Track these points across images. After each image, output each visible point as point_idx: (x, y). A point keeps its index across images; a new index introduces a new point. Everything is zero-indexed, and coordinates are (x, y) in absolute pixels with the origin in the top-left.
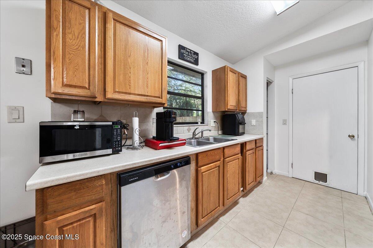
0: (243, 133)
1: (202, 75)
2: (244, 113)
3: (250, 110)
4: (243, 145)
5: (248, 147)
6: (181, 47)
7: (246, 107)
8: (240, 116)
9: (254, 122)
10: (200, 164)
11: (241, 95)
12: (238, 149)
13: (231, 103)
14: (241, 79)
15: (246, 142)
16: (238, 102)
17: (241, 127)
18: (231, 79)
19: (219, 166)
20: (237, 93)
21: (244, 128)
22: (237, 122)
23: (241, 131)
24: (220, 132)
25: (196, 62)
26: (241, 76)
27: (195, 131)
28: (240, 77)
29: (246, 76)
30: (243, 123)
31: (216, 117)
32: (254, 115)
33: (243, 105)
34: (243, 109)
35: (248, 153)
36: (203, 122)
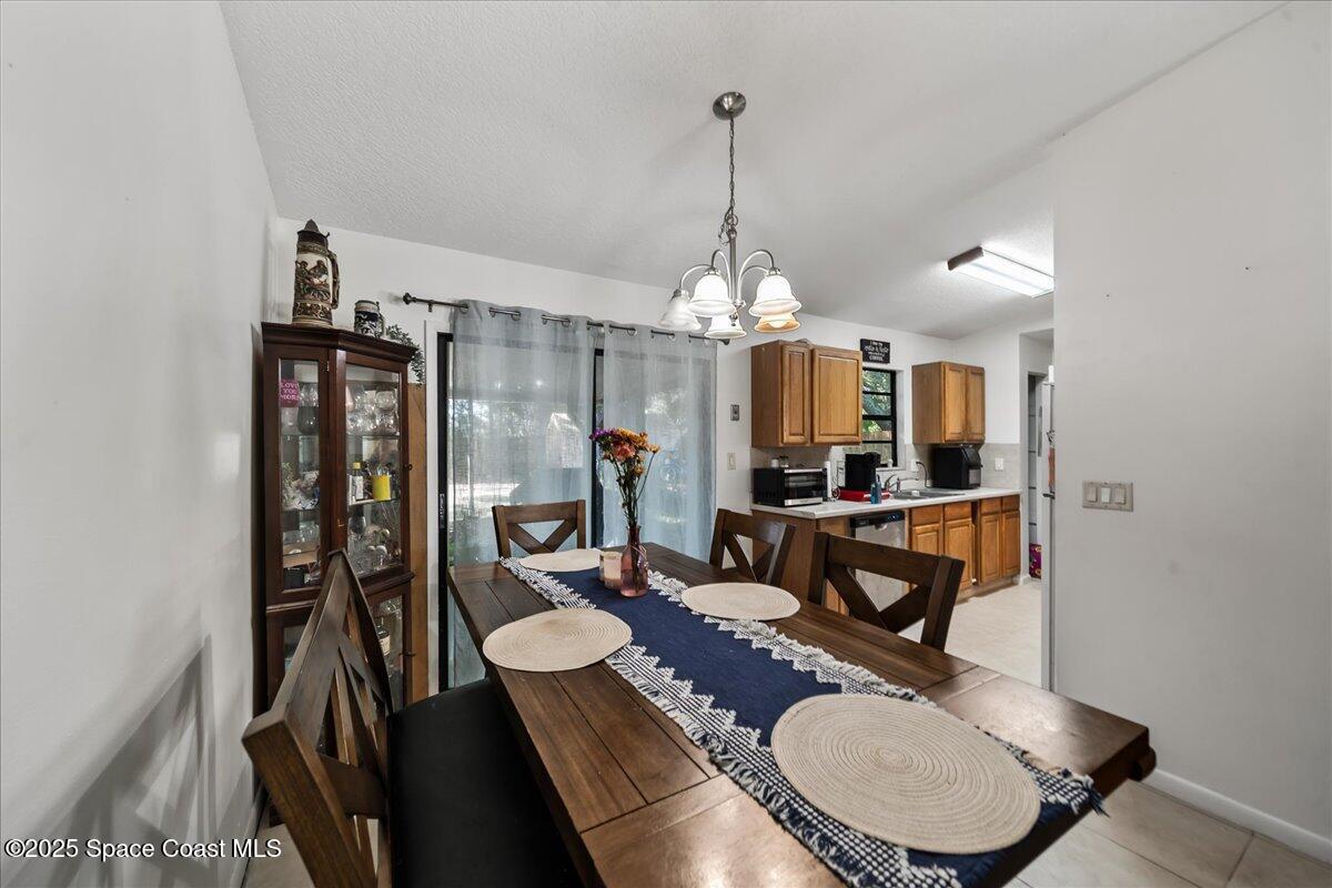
0: (977, 485)
1: (893, 374)
2: (979, 444)
3: (990, 438)
4: (975, 505)
5: (985, 509)
6: (864, 343)
7: (983, 433)
8: (969, 452)
9: (1000, 463)
10: (914, 522)
11: (972, 411)
12: (968, 509)
13: (952, 428)
14: (973, 380)
15: (981, 500)
16: (967, 424)
17: (972, 472)
18: (952, 383)
19: (938, 531)
20: (963, 409)
21: (979, 475)
22: (964, 463)
23: (972, 480)
24: (929, 483)
25: (886, 360)
26: (973, 373)
27: (888, 481)
28: (970, 376)
29: (983, 369)
30: (977, 466)
31: (919, 454)
32: (998, 448)
33: (976, 429)
34: (976, 437)
35: (984, 518)
36: (895, 464)
